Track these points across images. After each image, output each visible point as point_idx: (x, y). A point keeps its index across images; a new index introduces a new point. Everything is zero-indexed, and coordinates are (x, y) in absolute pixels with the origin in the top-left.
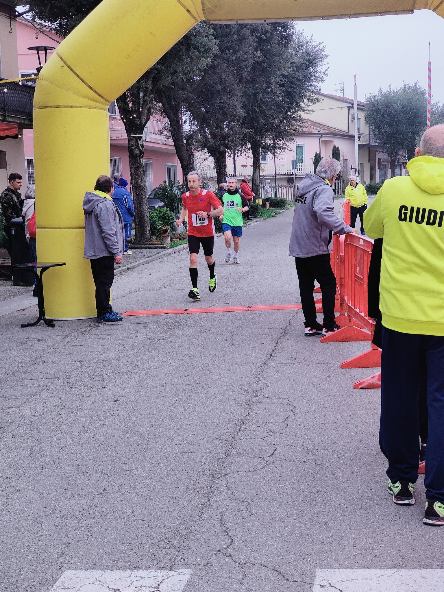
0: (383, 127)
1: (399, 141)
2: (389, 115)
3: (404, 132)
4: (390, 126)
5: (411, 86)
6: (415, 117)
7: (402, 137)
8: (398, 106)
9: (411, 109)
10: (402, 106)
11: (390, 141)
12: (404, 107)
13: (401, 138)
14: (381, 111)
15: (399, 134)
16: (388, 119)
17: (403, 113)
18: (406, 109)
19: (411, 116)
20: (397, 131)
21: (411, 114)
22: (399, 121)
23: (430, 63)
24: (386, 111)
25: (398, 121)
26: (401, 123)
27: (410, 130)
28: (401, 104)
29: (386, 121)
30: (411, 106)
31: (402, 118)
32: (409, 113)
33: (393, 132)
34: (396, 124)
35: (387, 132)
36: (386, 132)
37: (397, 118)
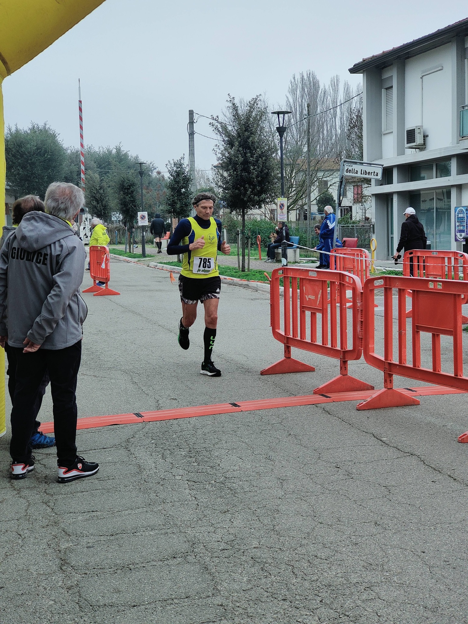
0: (16, 168)
1: (34, 185)
2: (22, 156)
3: (39, 175)
4: (24, 167)
5: (40, 126)
6: (50, 160)
7: (37, 180)
8: (31, 147)
9: (46, 152)
10: (36, 147)
11: (24, 185)
12: (38, 149)
13: (36, 182)
14: (12, 151)
15: (34, 177)
16: (21, 161)
17: (37, 155)
18: (41, 151)
19: (46, 159)
20: (31, 174)
21: (46, 157)
22: (34, 163)
23: (80, 102)
24: (18, 151)
25: (32, 163)
26: (35, 165)
27: (46, 174)
28: (35, 145)
29: (19, 163)
30: (45, 148)
31: (37, 160)
32: (44, 156)
33: (27, 175)
34: (30, 166)
35: (20, 174)
36: (18, 174)
37: (31, 160)
